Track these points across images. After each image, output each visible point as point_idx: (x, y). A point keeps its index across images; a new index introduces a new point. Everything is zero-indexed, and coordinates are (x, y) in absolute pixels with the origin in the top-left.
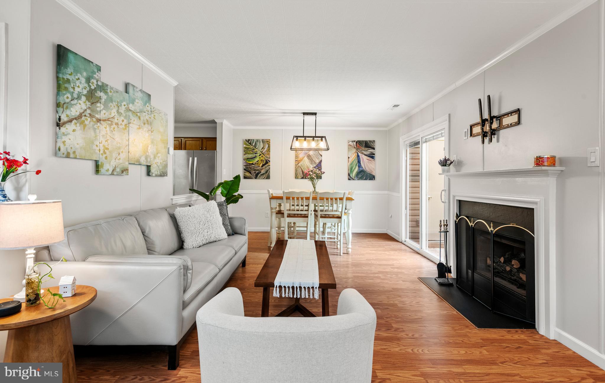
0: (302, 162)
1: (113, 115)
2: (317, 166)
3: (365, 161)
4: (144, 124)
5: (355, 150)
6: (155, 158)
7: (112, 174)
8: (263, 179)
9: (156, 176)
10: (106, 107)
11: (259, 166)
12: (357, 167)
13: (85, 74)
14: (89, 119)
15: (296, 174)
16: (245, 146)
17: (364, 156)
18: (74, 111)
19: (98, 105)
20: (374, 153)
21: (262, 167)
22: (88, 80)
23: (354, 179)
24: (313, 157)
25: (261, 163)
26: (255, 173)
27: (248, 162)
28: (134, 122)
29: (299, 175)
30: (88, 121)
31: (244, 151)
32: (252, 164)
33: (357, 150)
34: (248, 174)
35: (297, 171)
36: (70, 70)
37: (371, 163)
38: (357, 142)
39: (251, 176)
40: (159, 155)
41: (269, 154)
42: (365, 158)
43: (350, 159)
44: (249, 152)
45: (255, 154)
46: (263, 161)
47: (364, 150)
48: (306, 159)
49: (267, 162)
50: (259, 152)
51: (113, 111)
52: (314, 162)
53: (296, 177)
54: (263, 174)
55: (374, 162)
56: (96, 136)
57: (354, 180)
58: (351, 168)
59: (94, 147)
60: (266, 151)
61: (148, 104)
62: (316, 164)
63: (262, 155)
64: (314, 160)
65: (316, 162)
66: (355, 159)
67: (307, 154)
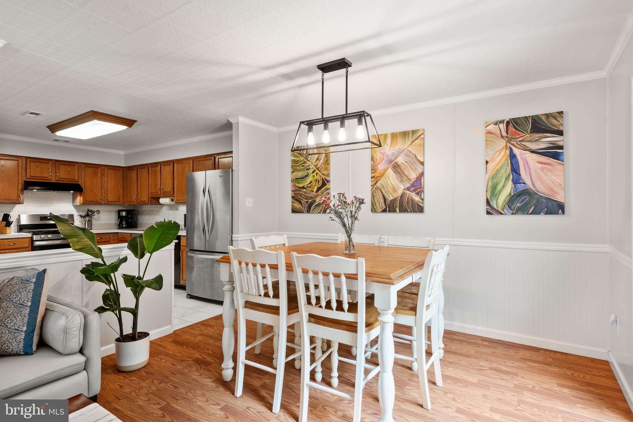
0: (383, 179)
2: (413, 185)
3: (531, 167)
5: (502, 143)
8: (319, 213)
11: (313, 191)
12: (510, 184)
15: (372, 202)
16: (293, 158)
17: (528, 154)
20: (561, 144)
21: (317, 192)
23: (502, 212)
24: (404, 167)
25: (315, 186)
26: (307, 202)
27: (297, 185)
29: (377, 204)
31: (292, 167)
32: (303, 188)
33: (509, 142)
34: (297, 205)
35: (375, 198)
37: (549, 170)
38: (508, 123)
39: (302, 208)
41: (327, 169)
42: (533, 159)
43: (491, 166)
44: (298, 167)
45: (307, 170)
46: (319, 181)
47: (530, 139)
48: (390, 172)
49: (325, 183)
50: (312, 168)
52: (405, 178)
53: (372, 210)
54: (319, 205)
55: (559, 167)
57: (501, 214)
58: (494, 187)
60: (323, 163)
62: (411, 183)
63: (317, 171)
64: (406, 173)
65: (410, 178)
66: (503, 165)
67: (393, 163)
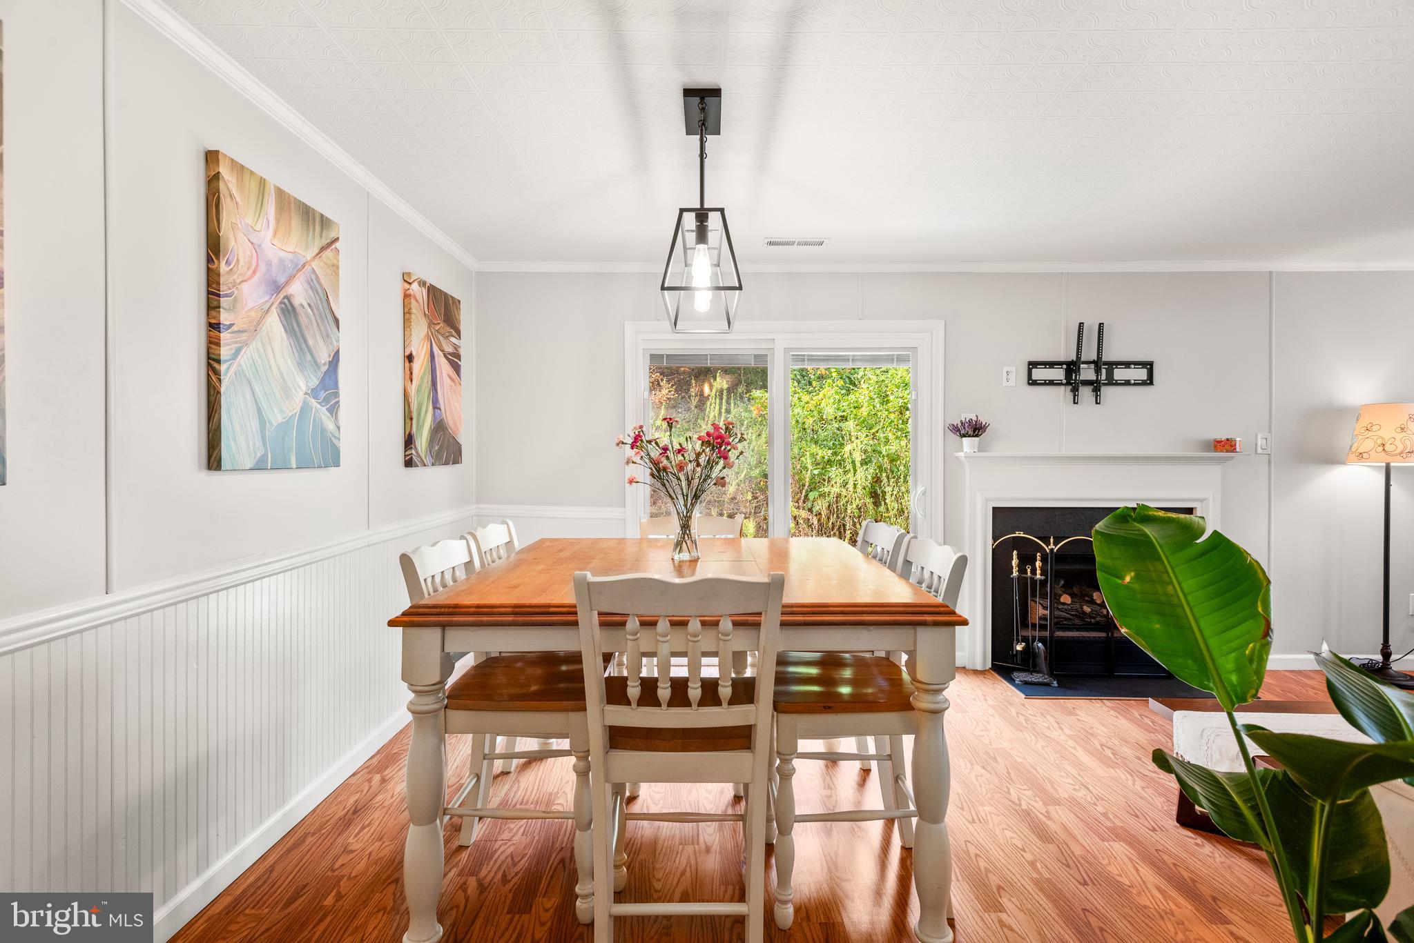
0: (257, 342)
2: (322, 384)
3: (444, 382)
5: (425, 327)
12: (431, 408)
17: (442, 357)
20: (460, 352)
23: (424, 463)
33: (429, 327)
37: (454, 393)
38: (428, 291)
42: (445, 367)
43: (416, 367)
47: (444, 331)
52: (309, 357)
55: (458, 388)
57: (424, 466)
58: (419, 411)
62: (319, 375)
65: (319, 363)
66: (426, 369)
67: (282, 295)
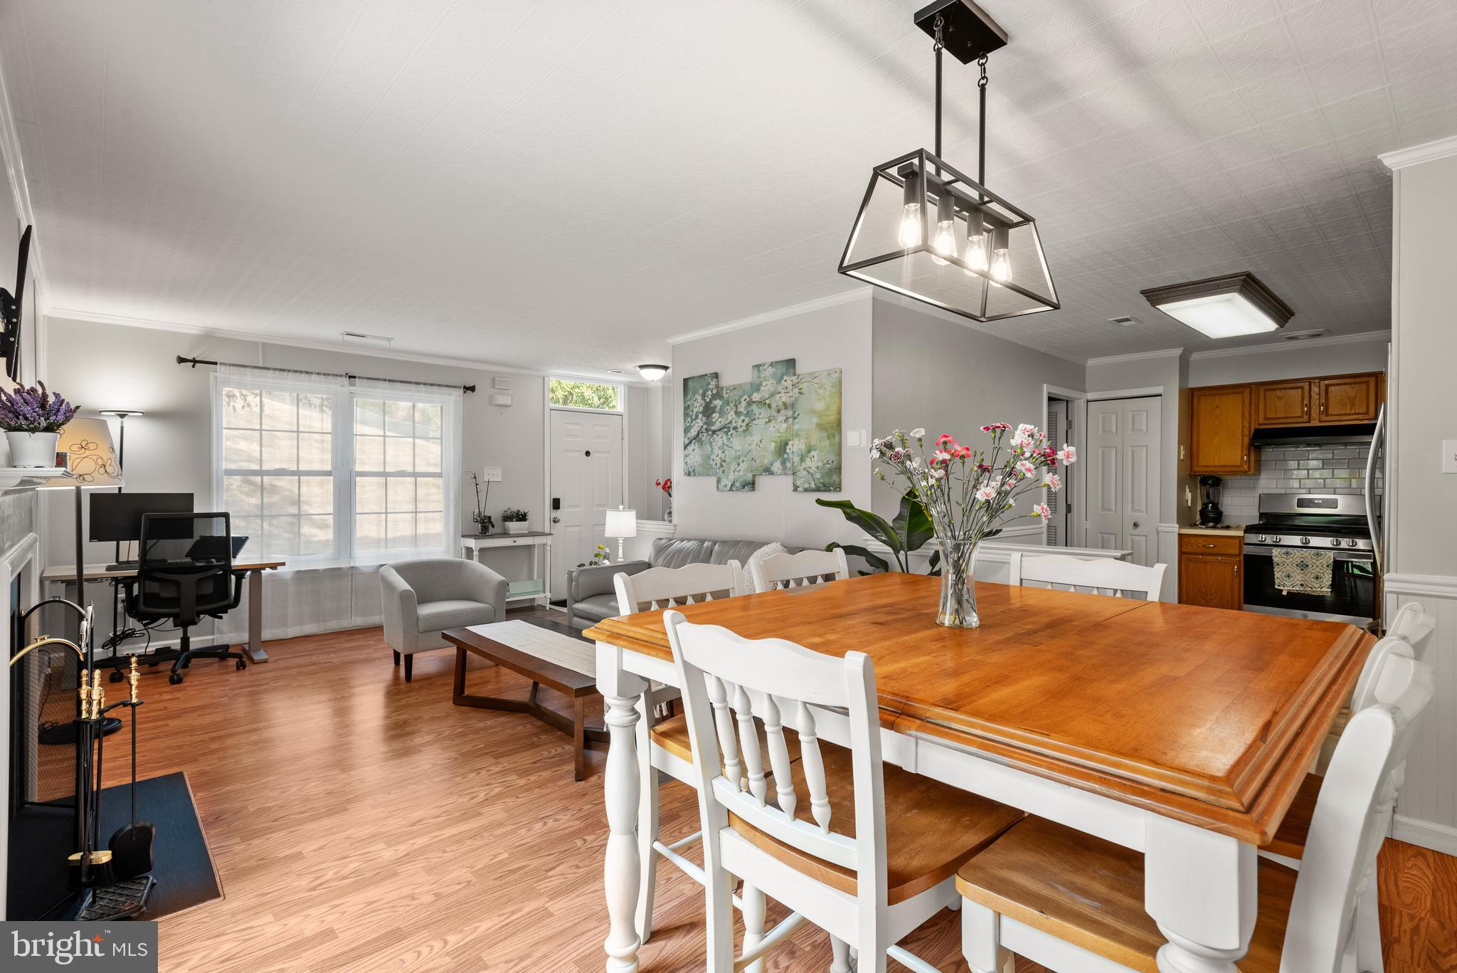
1: (730, 419)
4: (779, 411)
6: (802, 460)
7: (731, 490)
9: (806, 490)
10: (722, 413)
13: (701, 391)
14: (705, 434)
18: (693, 433)
19: (714, 415)
22: (704, 396)
28: (760, 417)
30: (704, 437)
36: (689, 397)
40: (813, 453)
51: (730, 415)
56: (712, 450)
59: (711, 462)
61: (785, 378)
